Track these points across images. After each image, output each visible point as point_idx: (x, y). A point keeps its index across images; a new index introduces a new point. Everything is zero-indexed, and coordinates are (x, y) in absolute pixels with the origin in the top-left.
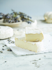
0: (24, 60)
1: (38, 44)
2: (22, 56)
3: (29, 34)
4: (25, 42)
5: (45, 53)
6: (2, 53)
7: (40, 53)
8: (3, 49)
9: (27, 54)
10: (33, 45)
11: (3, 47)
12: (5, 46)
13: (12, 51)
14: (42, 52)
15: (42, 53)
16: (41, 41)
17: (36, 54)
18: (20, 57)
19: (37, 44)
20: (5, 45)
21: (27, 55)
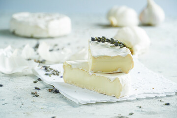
0: (94, 114)
1: (122, 79)
2: (88, 104)
3: (100, 57)
4: (91, 74)
5: (137, 100)
6: (37, 96)
7: (127, 101)
8: (36, 88)
9: (99, 100)
10: (110, 80)
11: (35, 82)
12: (39, 82)
13: (59, 92)
14: (130, 97)
15: (132, 99)
16: (126, 73)
17: (117, 102)
18: (82, 107)
19: (120, 80)
20: (40, 79)
21: (97, 103)
